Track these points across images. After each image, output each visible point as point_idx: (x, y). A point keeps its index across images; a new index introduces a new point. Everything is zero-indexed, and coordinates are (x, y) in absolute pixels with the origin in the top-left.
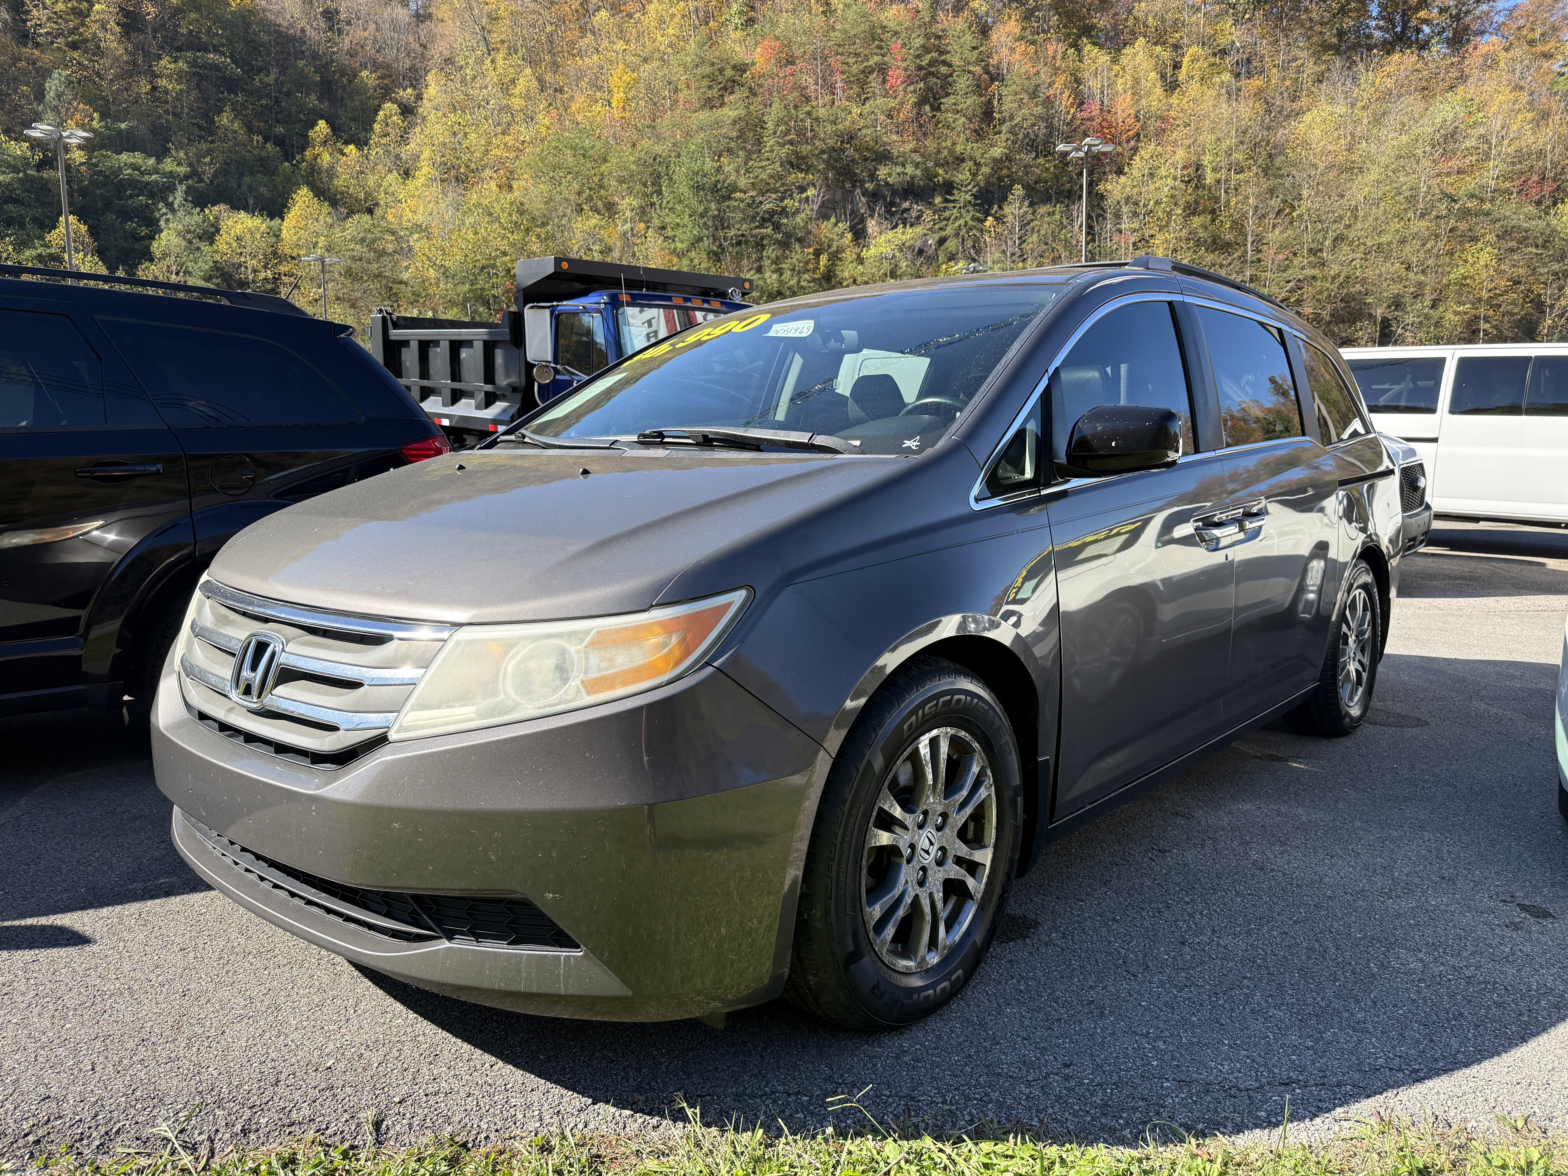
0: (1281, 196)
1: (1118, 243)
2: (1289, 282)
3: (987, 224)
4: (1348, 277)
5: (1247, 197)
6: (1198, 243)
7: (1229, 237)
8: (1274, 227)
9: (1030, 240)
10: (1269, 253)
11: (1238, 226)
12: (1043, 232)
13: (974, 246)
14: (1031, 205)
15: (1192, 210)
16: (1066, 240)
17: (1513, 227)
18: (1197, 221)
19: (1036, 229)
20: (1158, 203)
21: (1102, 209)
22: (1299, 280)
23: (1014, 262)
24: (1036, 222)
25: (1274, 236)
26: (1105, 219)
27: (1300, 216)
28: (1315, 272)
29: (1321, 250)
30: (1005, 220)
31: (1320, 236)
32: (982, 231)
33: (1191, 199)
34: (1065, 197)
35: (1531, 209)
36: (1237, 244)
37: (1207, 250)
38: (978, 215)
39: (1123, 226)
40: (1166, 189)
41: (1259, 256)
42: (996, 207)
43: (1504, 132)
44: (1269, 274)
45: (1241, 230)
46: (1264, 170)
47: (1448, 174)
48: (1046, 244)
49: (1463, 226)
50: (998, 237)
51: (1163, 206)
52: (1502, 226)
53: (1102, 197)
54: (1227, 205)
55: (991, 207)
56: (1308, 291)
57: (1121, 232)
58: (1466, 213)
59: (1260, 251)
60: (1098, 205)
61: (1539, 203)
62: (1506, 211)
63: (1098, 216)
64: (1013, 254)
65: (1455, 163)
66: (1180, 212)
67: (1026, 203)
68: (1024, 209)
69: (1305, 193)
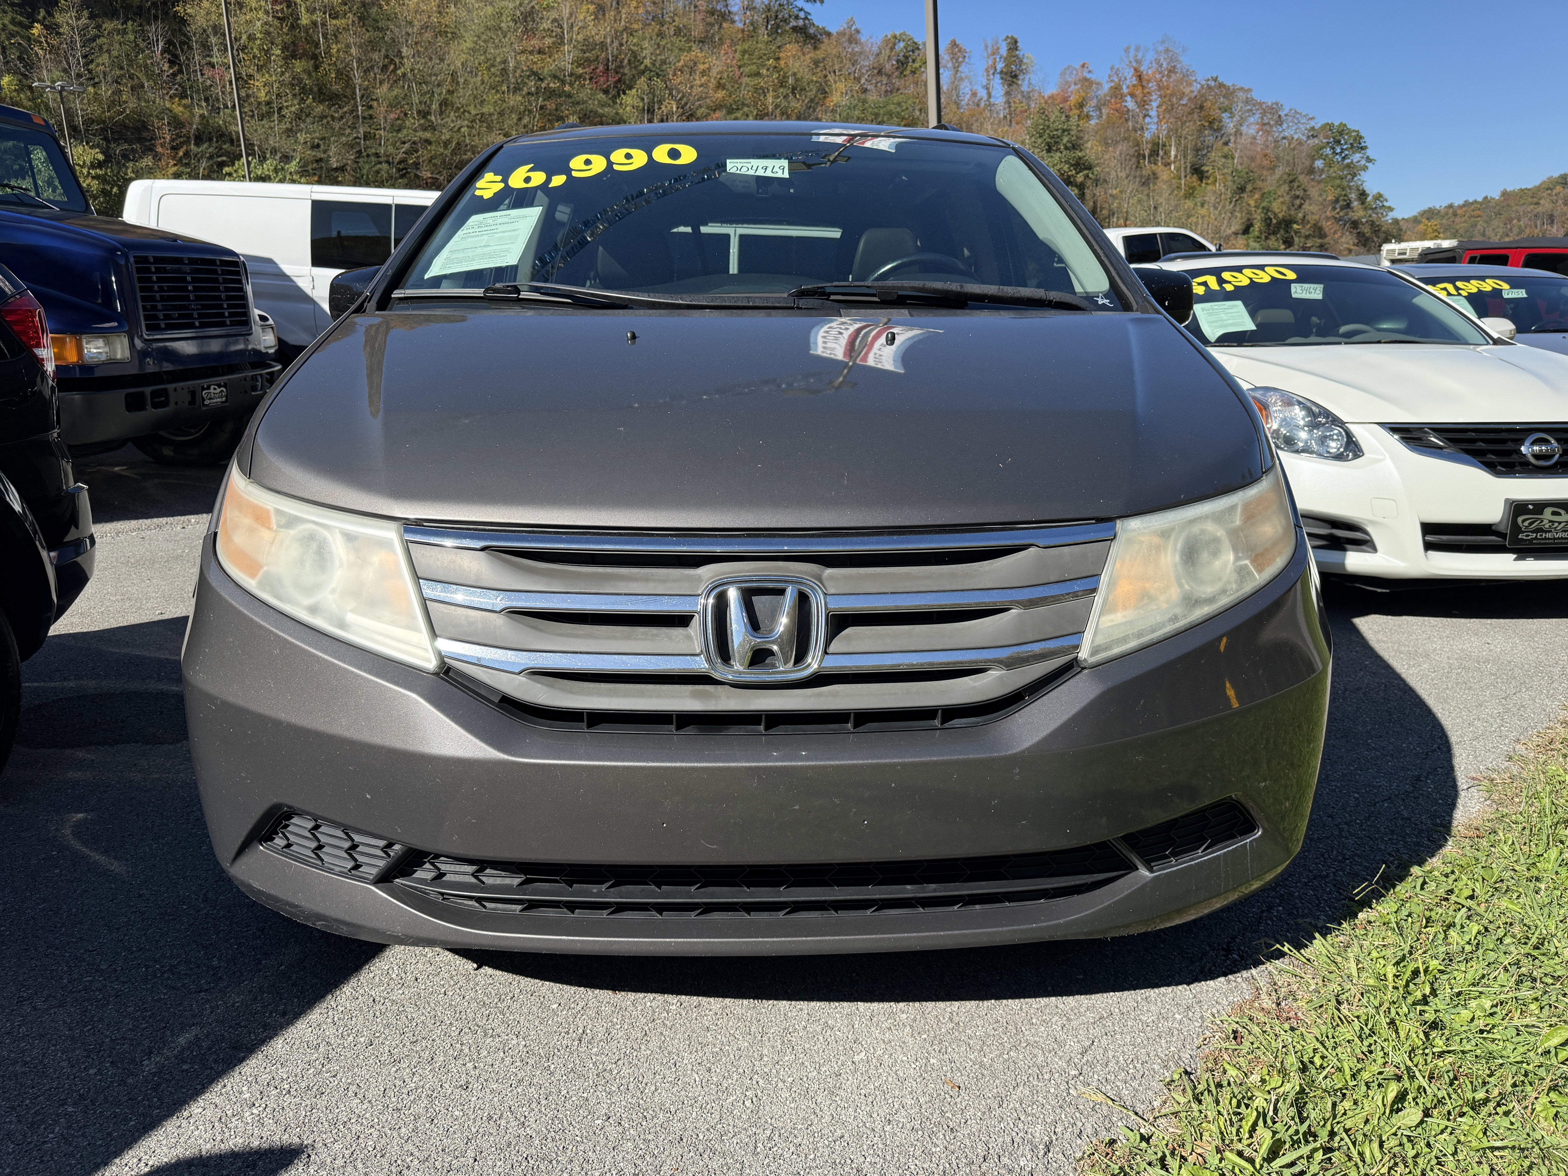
0: (383, 51)
1: (212, 78)
2: (404, 143)
3: (35, 31)
4: (458, 144)
5: (348, 46)
6: (304, 90)
7: (336, 88)
8: (381, 83)
9: (100, 60)
10: (380, 110)
11: (344, 75)
12: (115, 53)
13: (20, 58)
14: (92, 17)
15: (291, 52)
16: (146, 66)
17: (591, 111)
18: (299, 66)
19: (105, 47)
20: (251, 38)
21: (185, 35)
22: (414, 143)
23: (81, 84)
24: (102, 40)
25: (382, 91)
26: (190, 48)
27: (404, 75)
28: (427, 135)
29: (429, 113)
30: (62, 30)
31: (426, 98)
32: (29, 39)
33: (287, 39)
34: (135, 14)
35: (601, 96)
36: (345, 97)
37: (314, 98)
38: (19, 18)
39: (214, 60)
40: (259, 24)
41: (371, 112)
42: (42, 13)
43: (573, 20)
44: (382, 132)
45: (347, 81)
46: (360, 18)
47: (531, 52)
48: (122, 68)
49: (551, 105)
50: (53, 50)
51: (258, 42)
52: (582, 109)
53: (183, 22)
54: (328, 52)
55: (35, 9)
56: (424, 154)
57: (213, 66)
58: (551, 94)
59: (371, 107)
60: (180, 31)
61: (606, 92)
62: (583, 95)
63: (182, 43)
64: (79, 76)
65: (535, 43)
66: (279, 52)
67: (86, 13)
68: (84, 21)
69: (405, 51)
